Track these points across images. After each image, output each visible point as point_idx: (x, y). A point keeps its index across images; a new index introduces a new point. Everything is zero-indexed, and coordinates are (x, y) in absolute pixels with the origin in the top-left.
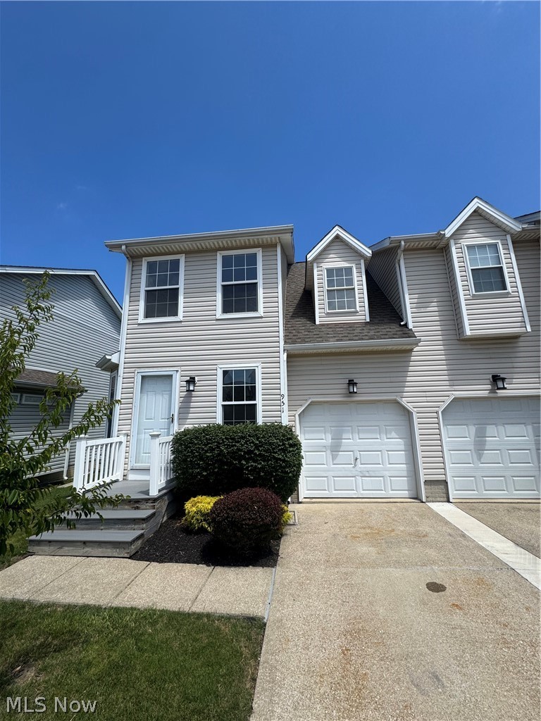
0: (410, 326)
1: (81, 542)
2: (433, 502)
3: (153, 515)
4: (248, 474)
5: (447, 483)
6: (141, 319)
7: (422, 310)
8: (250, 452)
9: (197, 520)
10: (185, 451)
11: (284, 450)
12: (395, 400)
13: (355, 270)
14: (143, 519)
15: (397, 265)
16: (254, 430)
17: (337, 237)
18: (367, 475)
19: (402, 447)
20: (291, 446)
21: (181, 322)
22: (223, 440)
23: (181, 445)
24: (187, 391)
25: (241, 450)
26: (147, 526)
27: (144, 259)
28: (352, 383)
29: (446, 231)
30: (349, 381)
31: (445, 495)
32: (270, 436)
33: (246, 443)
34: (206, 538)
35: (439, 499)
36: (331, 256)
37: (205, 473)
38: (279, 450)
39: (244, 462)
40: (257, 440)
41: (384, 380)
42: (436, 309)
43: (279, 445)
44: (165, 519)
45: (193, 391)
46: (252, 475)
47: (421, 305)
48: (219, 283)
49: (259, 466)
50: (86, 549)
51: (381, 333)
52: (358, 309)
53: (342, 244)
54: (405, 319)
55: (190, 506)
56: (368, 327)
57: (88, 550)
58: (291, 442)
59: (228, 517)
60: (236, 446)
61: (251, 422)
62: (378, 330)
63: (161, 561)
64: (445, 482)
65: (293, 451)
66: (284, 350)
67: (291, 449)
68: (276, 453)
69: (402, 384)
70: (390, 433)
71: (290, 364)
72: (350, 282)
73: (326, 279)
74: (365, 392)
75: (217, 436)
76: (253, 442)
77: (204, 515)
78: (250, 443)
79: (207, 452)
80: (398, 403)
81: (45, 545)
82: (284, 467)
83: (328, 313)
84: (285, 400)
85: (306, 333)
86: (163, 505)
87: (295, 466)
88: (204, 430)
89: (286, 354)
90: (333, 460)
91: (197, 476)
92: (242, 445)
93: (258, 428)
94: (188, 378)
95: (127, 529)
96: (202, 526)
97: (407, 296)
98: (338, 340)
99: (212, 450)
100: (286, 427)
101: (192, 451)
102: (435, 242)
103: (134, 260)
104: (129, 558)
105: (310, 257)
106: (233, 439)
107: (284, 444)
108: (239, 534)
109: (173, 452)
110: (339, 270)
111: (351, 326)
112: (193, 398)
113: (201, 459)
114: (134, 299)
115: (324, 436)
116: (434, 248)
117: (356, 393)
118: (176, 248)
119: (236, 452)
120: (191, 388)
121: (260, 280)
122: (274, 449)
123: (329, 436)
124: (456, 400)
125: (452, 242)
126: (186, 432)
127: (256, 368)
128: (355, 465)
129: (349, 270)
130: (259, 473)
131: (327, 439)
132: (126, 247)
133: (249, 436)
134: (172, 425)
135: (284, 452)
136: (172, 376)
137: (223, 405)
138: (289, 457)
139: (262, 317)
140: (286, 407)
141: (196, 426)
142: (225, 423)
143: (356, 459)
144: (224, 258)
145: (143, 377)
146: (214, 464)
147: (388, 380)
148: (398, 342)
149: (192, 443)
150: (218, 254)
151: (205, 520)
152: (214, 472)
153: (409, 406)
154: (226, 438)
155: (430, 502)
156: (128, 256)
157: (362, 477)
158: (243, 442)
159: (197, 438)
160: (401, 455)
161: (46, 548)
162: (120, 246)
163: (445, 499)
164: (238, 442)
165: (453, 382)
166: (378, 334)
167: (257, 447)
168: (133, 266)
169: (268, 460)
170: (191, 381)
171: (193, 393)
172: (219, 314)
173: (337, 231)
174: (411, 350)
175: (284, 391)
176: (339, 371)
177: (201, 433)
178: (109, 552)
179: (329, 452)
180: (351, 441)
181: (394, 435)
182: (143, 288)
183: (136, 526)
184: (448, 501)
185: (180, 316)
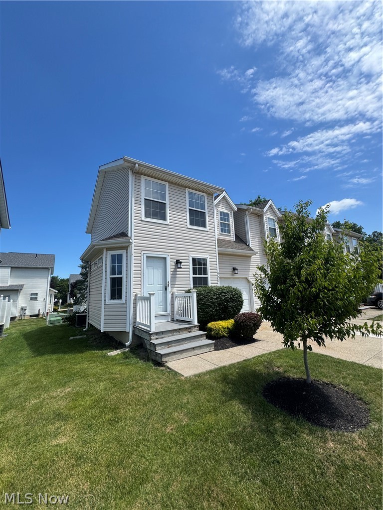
0: (251, 246)
1: (191, 348)
6: (143, 218)
7: (254, 240)
13: (230, 215)
17: (224, 196)
21: (169, 225)
27: (142, 176)
28: (234, 269)
29: (264, 210)
36: (221, 205)
41: (243, 268)
45: (181, 268)
47: (254, 237)
48: (188, 208)
50: (196, 351)
51: (240, 247)
52: (231, 234)
53: (226, 200)
54: (249, 242)
56: (235, 243)
62: (238, 246)
69: (248, 271)
72: (228, 221)
73: (220, 216)
80: (247, 279)
81: (173, 355)
83: (221, 234)
94: (176, 260)
97: (249, 233)
103: (137, 175)
104: (214, 351)
110: (224, 213)
116: (256, 214)
118: (164, 177)
121: (207, 211)
125: (264, 215)
127: (207, 258)
129: (228, 215)
132: (139, 166)
136: (166, 258)
137: (193, 277)
139: (208, 232)
144: (190, 193)
145: (147, 256)
147: (244, 268)
148: (246, 252)
153: (251, 280)
161: (173, 357)
170: (179, 262)
172: (188, 225)
173: (224, 194)
174: (251, 257)
175: (218, 270)
176: (229, 263)
178: (205, 350)
182: (143, 197)
185: (168, 222)
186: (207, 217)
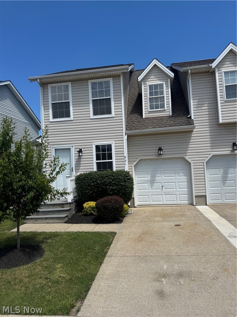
0: (192, 118)
1: (44, 218)
2: (199, 205)
3: (70, 209)
4: (109, 192)
5: (206, 196)
6: (51, 119)
7: (199, 109)
8: (110, 182)
9: (89, 210)
10: (82, 183)
11: (125, 181)
12: (183, 157)
13: (165, 86)
14: (67, 210)
15: (188, 83)
16: (112, 173)
17: (155, 65)
18: (168, 194)
19: (186, 180)
20: (128, 179)
21: (72, 120)
22: (98, 178)
23: (79, 180)
24: (79, 156)
25: (106, 182)
26: (69, 213)
27: (49, 85)
28: (160, 149)
29: (213, 64)
30: (159, 148)
31: (205, 202)
32: (119, 176)
33: (108, 179)
34: (93, 217)
35: (202, 204)
36: (152, 77)
37: (91, 192)
38: (123, 181)
39: (107, 187)
40: (113, 177)
41: (177, 147)
42: (207, 108)
43: (123, 179)
44: (74, 213)
45: (82, 156)
46: (111, 192)
47: (199, 106)
48: (91, 99)
49: (114, 188)
50: (47, 221)
51: (176, 123)
52: (166, 108)
53: (158, 69)
54: (190, 114)
55: (85, 205)
56: (171, 119)
57: (48, 221)
58: (128, 178)
59: (102, 205)
60: (104, 180)
61: (110, 170)
62: (175, 121)
63: (77, 224)
64: (205, 196)
65: (129, 181)
66: (125, 134)
67: (128, 181)
68: (121, 182)
69: (186, 149)
70: (180, 174)
71: (128, 140)
72: (162, 93)
73: (149, 91)
74: (166, 153)
75: (95, 176)
76: (111, 178)
77: (92, 208)
78: (110, 179)
79: (91, 183)
80: (184, 158)
81: (30, 220)
82: (125, 189)
83: (149, 112)
84: (127, 159)
85: (138, 124)
86: (73, 206)
87: (130, 188)
88: (89, 174)
89: (126, 136)
90: (151, 187)
91: (87, 194)
92: (107, 180)
93: (113, 172)
94: (79, 150)
95: (61, 214)
96: (91, 212)
97: (192, 101)
98: (153, 128)
99: (93, 182)
100: (126, 171)
101: (85, 183)
102: (208, 70)
103: (44, 86)
104: (65, 223)
105: (140, 79)
106: (103, 177)
107: (125, 179)
108: (107, 211)
109: (76, 184)
110: (156, 86)
111: (161, 118)
112: (81, 159)
113: (89, 186)
114: (46, 108)
115: (147, 176)
116: (208, 72)
117: (162, 154)
118: (66, 79)
119: (104, 183)
120: (81, 155)
121: (112, 97)
122: (121, 181)
123: (149, 176)
124: (213, 156)
125: (216, 70)
126: (81, 175)
127: (112, 144)
128: (162, 190)
129: (161, 85)
130: (114, 191)
131: (148, 177)
132: (40, 80)
133: (110, 176)
134: (72, 173)
135: (125, 182)
136: (70, 149)
137: (96, 162)
138: (127, 184)
139: (114, 117)
140: (127, 163)
141: (85, 172)
142: (98, 171)
143: (163, 187)
144: (92, 84)
145: (55, 150)
146: (94, 188)
147: (179, 147)
148: (184, 128)
149: (84, 180)
150: (89, 82)
151: (92, 210)
152: (94, 191)
153: (189, 160)
154: (99, 177)
155: (198, 205)
156: (41, 84)
157: (165, 195)
158: (107, 178)
159: (87, 177)
160: (185, 184)
162: (36, 80)
163: (205, 204)
164: (105, 178)
165: (213, 147)
166: (175, 123)
167: (113, 180)
168: (43, 89)
169: (118, 186)
170: (80, 151)
171: (81, 157)
172: (92, 116)
173: (155, 62)
174: (192, 131)
175: (126, 154)
176: (154, 143)
177: (88, 175)
178: (56, 221)
179: (149, 183)
180: (160, 178)
181: (182, 174)
182: (50, 102)
183: (65, 213)
184: (206, 205)
185: (72, 118)
186: (113, 103)
